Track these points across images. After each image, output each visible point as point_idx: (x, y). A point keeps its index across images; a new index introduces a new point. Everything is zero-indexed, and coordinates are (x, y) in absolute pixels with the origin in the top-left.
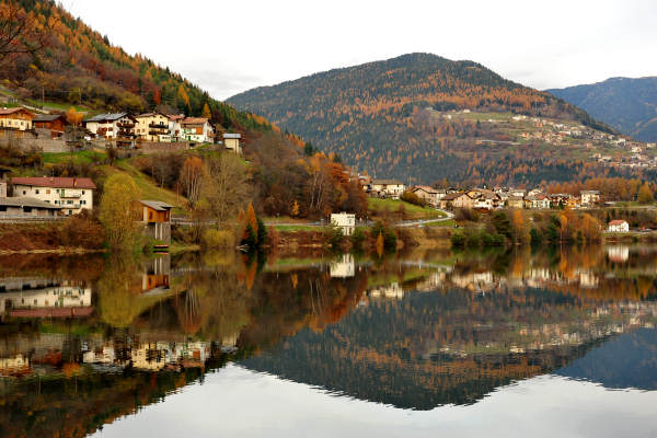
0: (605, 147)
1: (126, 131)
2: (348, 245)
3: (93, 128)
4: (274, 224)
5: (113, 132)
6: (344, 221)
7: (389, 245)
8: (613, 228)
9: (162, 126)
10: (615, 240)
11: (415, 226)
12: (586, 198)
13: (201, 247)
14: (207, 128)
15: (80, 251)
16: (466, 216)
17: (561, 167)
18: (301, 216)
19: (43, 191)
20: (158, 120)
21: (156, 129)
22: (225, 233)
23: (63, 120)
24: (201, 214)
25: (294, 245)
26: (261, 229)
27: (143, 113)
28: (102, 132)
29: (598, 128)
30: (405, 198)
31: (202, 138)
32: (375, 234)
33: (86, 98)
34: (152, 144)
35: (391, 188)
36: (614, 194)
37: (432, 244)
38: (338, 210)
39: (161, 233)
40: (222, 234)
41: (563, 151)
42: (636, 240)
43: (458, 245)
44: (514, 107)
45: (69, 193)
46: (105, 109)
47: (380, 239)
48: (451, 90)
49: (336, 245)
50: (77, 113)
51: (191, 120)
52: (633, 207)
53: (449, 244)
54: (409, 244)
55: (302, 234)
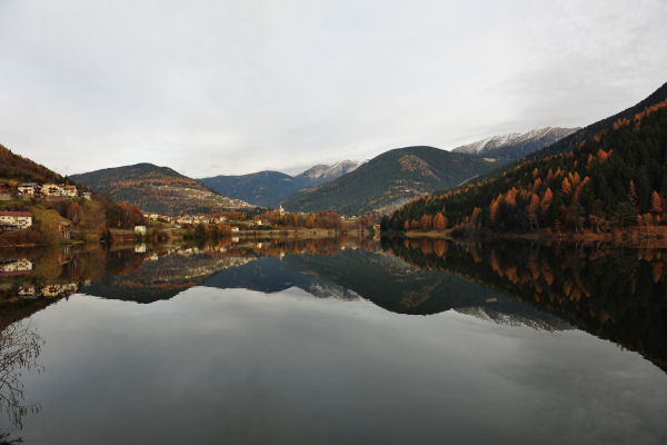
0: (221, 201)
1: (38, 191)
2: (144, 239)
3: (22, 189)
4: (114, 231)
5: (31, 191)
6: (141, 229)
7: (160, 238)
8: (233, 230)
9: (55, 189)
10: (236, 234)
11: (168, 231)
12: (222, 219)
13: (85, 242)
14: (76, 190)
15: (33, 245)
16: (185, 226)
17: (205, 208)
18: (122, 228)
19: (6, 218)
20: (53, 186)
21: (51, 190)
22: (94, 235)
23: (7, 186)
24: (82, 227)
25: (122, 240)
26: (109, 234)
27: (45, 183)
28: (26, 191)
29: (217, 194)
30: (159, 219)
31: (73, 195)
32: (154, 234)
33: (16, 176)
34: (51, 197)
35: (152, 216)
36: (231, 218)
37: (176, 238)
38: (138, 225)
39: (67, 236)
40: (93, 236)
41: (205, 202)
42: (241, 235)
43: (185, 238)
44: (185, 185)
45: (19, 219)
46: (26, 181)
47: (156, 237)
48: (159, 178)
49: (139, 239)
50: (13, 182)
51: (67, 186)
52: (239, 222)
53: (181, 237)
54: (167, 238)
55: (124, 235)
